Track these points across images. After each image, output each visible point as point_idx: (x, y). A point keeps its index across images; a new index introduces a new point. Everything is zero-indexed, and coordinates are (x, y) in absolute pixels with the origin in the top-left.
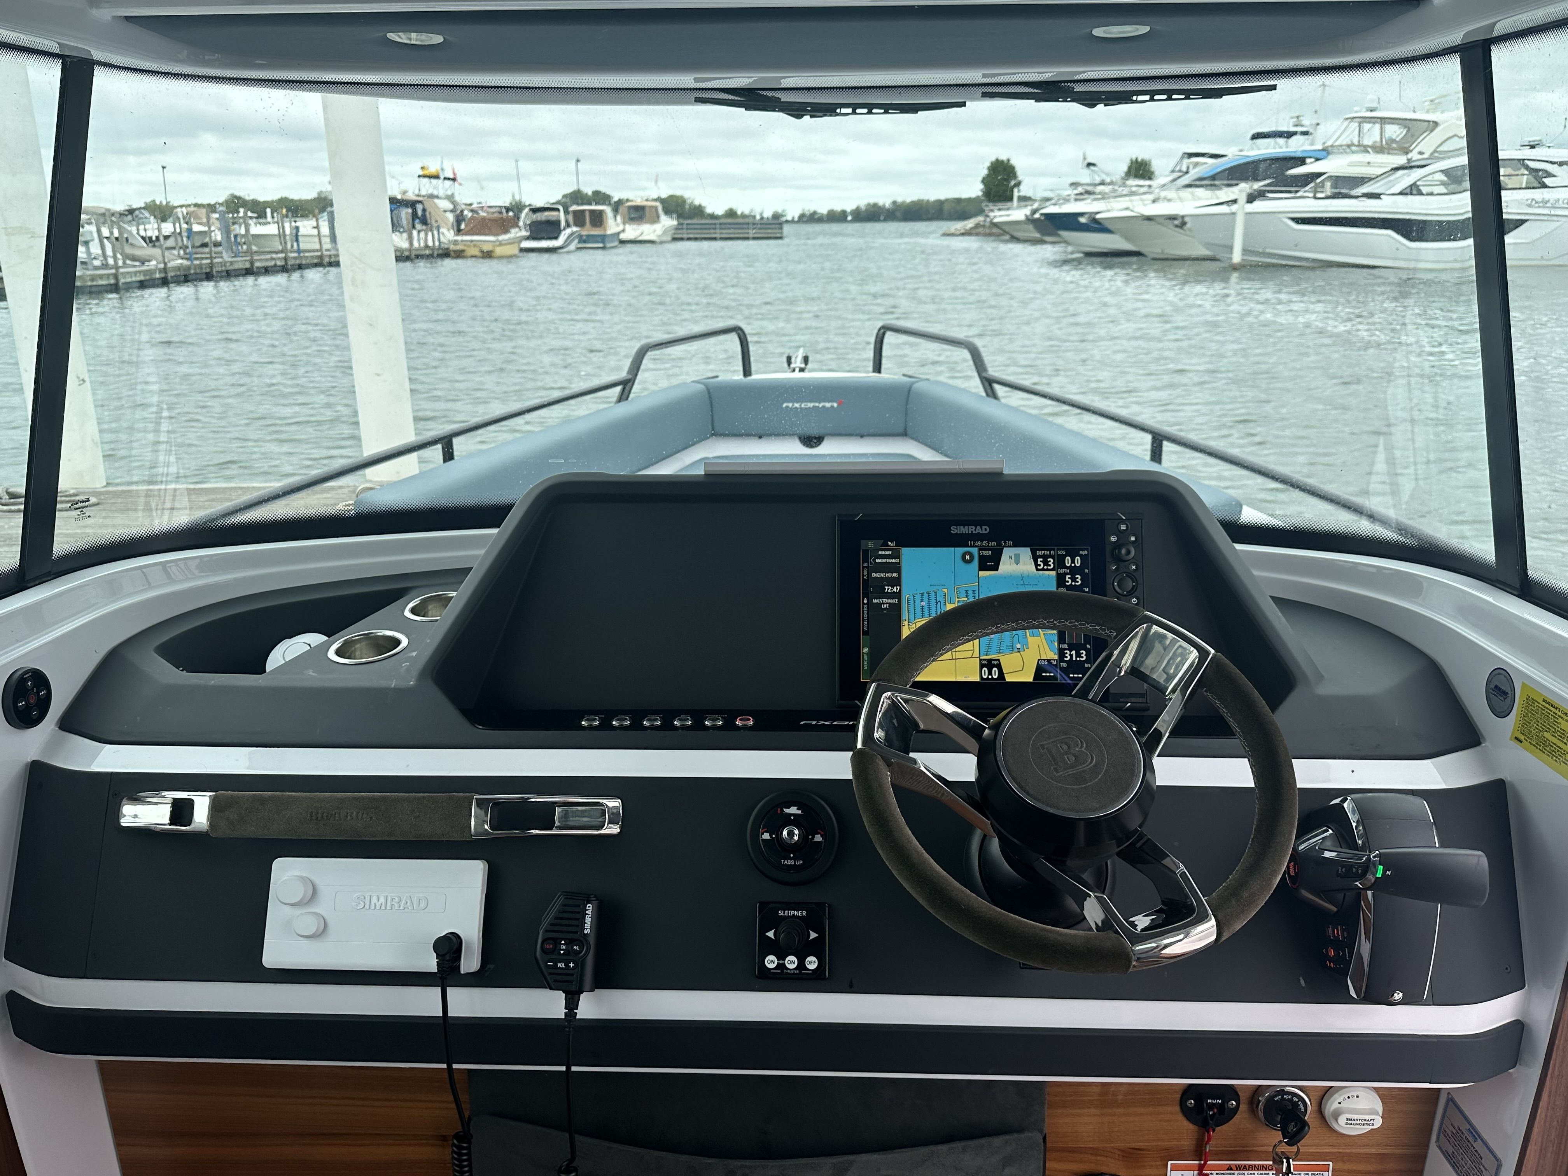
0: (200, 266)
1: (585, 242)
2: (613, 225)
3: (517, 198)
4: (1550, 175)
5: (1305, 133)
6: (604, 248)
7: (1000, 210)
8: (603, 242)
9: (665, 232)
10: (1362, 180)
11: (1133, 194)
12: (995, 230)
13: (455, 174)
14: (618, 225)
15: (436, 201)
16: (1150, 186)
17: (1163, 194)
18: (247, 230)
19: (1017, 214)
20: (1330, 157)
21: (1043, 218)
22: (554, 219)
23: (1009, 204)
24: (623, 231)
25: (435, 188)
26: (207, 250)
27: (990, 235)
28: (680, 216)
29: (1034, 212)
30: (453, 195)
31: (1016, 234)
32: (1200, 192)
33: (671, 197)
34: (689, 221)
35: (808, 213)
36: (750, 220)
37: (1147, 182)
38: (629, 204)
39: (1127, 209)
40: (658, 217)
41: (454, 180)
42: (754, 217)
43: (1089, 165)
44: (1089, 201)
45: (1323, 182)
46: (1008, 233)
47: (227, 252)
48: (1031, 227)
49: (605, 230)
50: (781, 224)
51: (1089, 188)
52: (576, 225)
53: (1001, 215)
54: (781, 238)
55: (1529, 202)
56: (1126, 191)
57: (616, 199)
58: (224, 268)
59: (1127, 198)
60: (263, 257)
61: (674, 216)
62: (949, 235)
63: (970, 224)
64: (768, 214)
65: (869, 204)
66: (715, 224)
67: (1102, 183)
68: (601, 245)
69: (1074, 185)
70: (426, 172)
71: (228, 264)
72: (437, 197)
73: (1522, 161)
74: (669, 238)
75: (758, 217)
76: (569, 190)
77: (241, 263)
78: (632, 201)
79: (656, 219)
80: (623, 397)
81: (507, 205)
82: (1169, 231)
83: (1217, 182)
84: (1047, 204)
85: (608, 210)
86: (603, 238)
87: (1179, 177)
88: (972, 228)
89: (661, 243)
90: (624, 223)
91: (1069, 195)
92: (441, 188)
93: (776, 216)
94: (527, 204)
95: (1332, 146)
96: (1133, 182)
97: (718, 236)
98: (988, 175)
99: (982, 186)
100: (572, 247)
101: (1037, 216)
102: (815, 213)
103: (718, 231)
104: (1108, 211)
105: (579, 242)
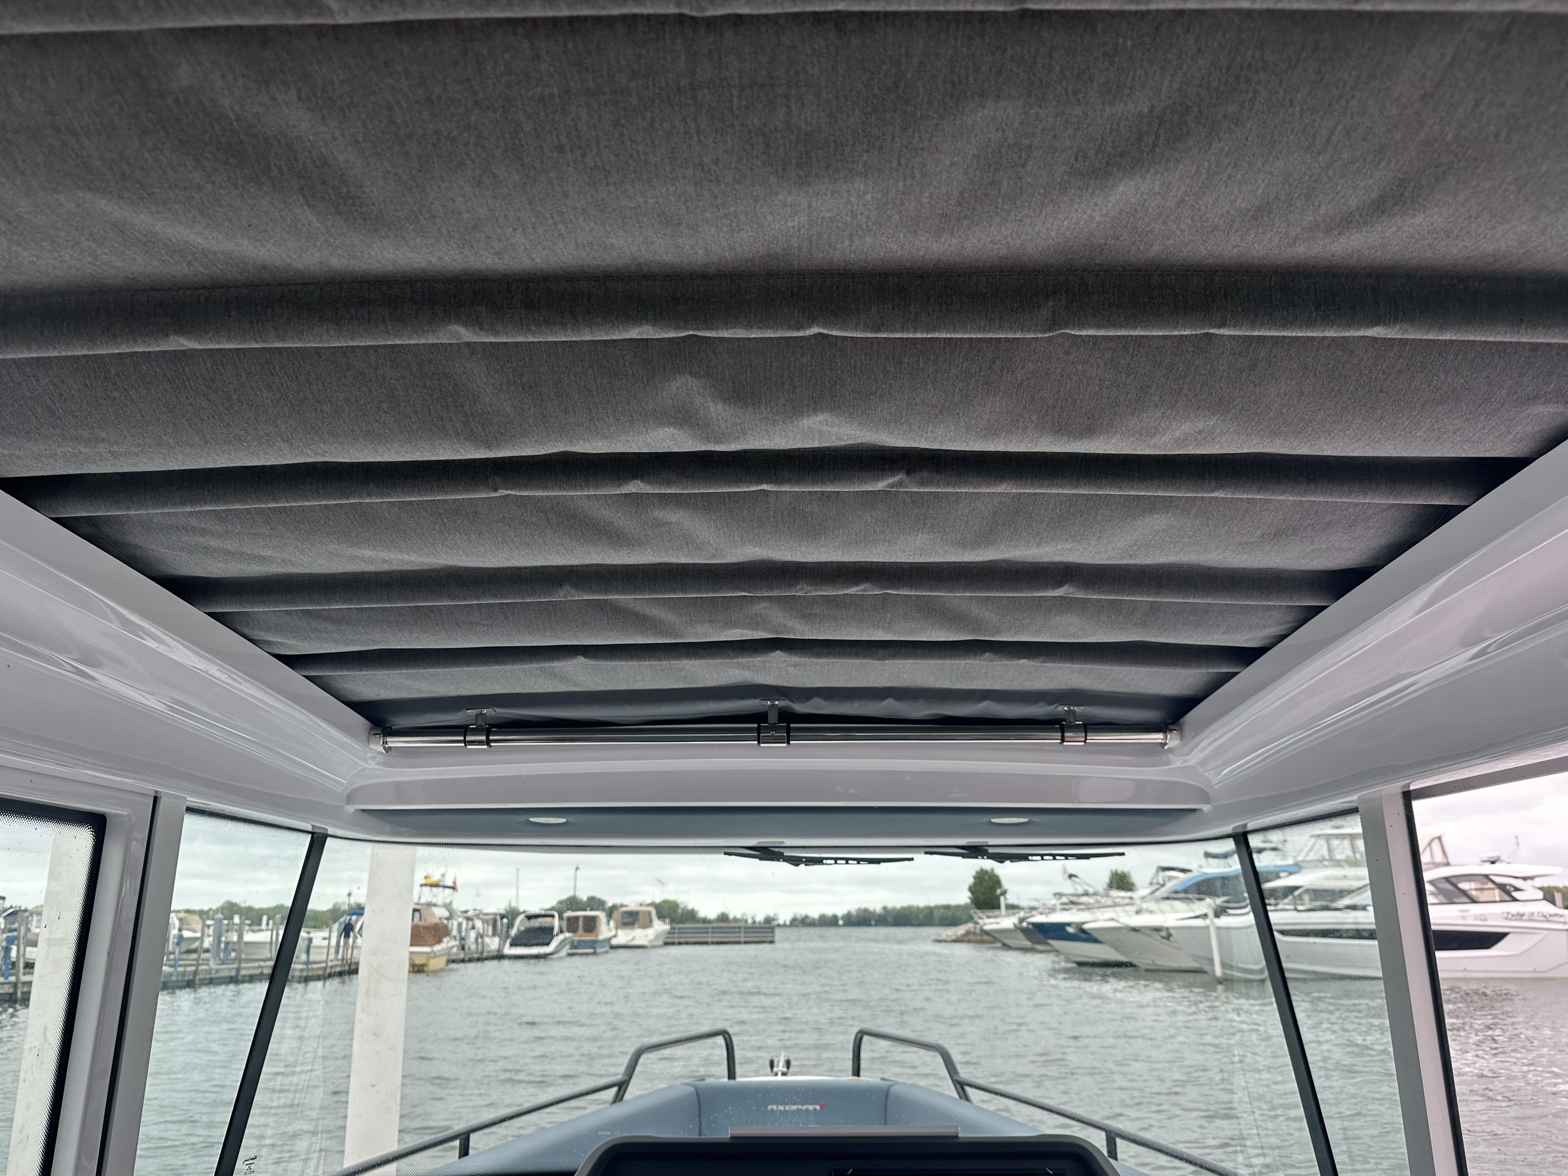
0: (184, 974)
1: (576, 947)
2: (606, 930)
3: (513, 905)
4: (1517, 889)
5: (1274, 849)
6: (595, 953)
7: (988, 917)
8: (595, 948)
9: (657, 937)
10: (1342, 893)
11: (1116, 905)
12: (986, 937)
13: (454, 883)
14: (610, 930)
15: (434, 909)
16: (1131, 898)
17: (1145, 905)
18: (240, 937)
19: (1007, 922)
20: (1304, 871)
21: (1031, 926)
22: (547, 925)
23: (997, 912)
24: (615, 936)
25: (435, 896)
26: (194, 956)
27: (982, 942)
28: (673, 921)
29: (1021, 920)
30: (451, 903)
31: (1006, 941)
32: (1178, 904)
33: (665, 902)
34: (681, 926)
35: (799, 917)
36: (742, 924)
37: (1129, 894)
38: (624, 909)
39: (1112, 919)
40: (651, 921)
41: (454, 888)
42: (746, 921)
43: (1071, 876)
44: (1074, 911)
45: (1300, 895)
46: (1000, 941)
47: (215, 958)
48: (1020, 935)
49: (597, 936)
50: (773, 928)
51: (1074, 899)
52: (569, 931)
53: (991, 923)
54: (772, 942)
55: (1505, 915)
56: (1109, 902)
57: (610, 904)
58: (208, 976)
59: (1110, 909)
60: (251, 965)
61: (668, 920)
62: (940, 941)
63: (960, 930)
64: (760, 918)
65: (859, 909)
66: (707, 928)
67: (1086, 894)
68: (591, 951)
69: (1059, 895)
70: (429, 881)
71: (213, 972)
72: (435, 905)
73: (1487, 876)
74: (661, 943)
75: (750, 921)
76: (564, 896)
77: (227, 970)
78: (626, 906)
79: (648, 924)
80: (619, 1098)
81: (502, 911)
82: (1156, 941)
83: (1190, 896)
84: (1034, 913)
85: (601, 915)
86: (593, 944)
87: (1157, 890)
88: (963, 935)
89: (654, 947)
90: (617, 928)
91: (1054, 905)
92: (441, 896)
93: (768, 920)
94: (521, 910)
95: (1303, 861)
96: (1115, 893)
97: (710, 940)
98: (975, 884)
99: (969, 894)
100: (563, 953)
101: (1024, 924)
102: (806, 917)
103: (710, 935)
104: (1094, 921)
105: (571, 948)
